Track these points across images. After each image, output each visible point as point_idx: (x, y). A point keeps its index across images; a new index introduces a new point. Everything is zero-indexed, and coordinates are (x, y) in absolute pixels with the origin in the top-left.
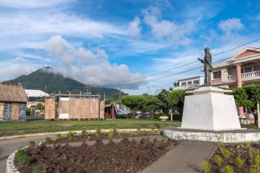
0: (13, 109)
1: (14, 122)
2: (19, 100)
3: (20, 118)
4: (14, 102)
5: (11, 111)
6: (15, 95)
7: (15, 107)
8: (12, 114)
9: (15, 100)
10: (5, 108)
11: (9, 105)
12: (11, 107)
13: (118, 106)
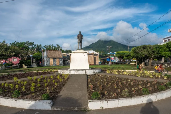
0: (57, 61)
1: (58, 66)
2: (59, 57)
3: (60, 64)
4: (57, 58)
5: (56, 61)
6: (57, 55)
7: (58, 60)
8: (57, 63)
9: (57, 57)
10: (54, 61)
11: (55, 59)
12: (56, 60)
13: (113, 58)
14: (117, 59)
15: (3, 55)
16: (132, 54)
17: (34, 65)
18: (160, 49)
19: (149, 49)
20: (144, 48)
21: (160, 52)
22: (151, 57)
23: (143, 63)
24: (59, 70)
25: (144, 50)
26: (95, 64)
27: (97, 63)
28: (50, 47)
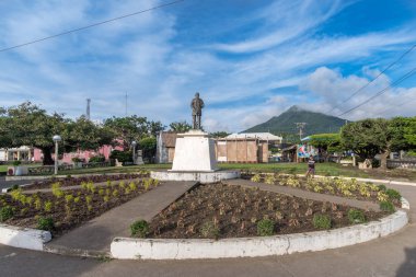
13: (303, 148)
14: (312, 150)
15: (78, 141)
16: (342, 141)
17: (140, 161)
18: (406, 129)
19: (378, 129)
20: (367, 126)
21: (405, 136)
22: (385, 147)
23: (368, 161)
24: (152, 173)
25: (367, 130)
26: (260, 161)
27: (265, 159)
28: (181, 126)
